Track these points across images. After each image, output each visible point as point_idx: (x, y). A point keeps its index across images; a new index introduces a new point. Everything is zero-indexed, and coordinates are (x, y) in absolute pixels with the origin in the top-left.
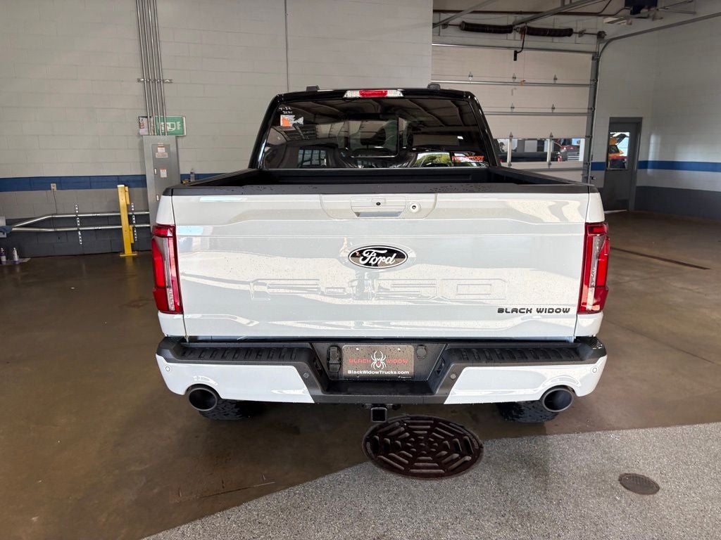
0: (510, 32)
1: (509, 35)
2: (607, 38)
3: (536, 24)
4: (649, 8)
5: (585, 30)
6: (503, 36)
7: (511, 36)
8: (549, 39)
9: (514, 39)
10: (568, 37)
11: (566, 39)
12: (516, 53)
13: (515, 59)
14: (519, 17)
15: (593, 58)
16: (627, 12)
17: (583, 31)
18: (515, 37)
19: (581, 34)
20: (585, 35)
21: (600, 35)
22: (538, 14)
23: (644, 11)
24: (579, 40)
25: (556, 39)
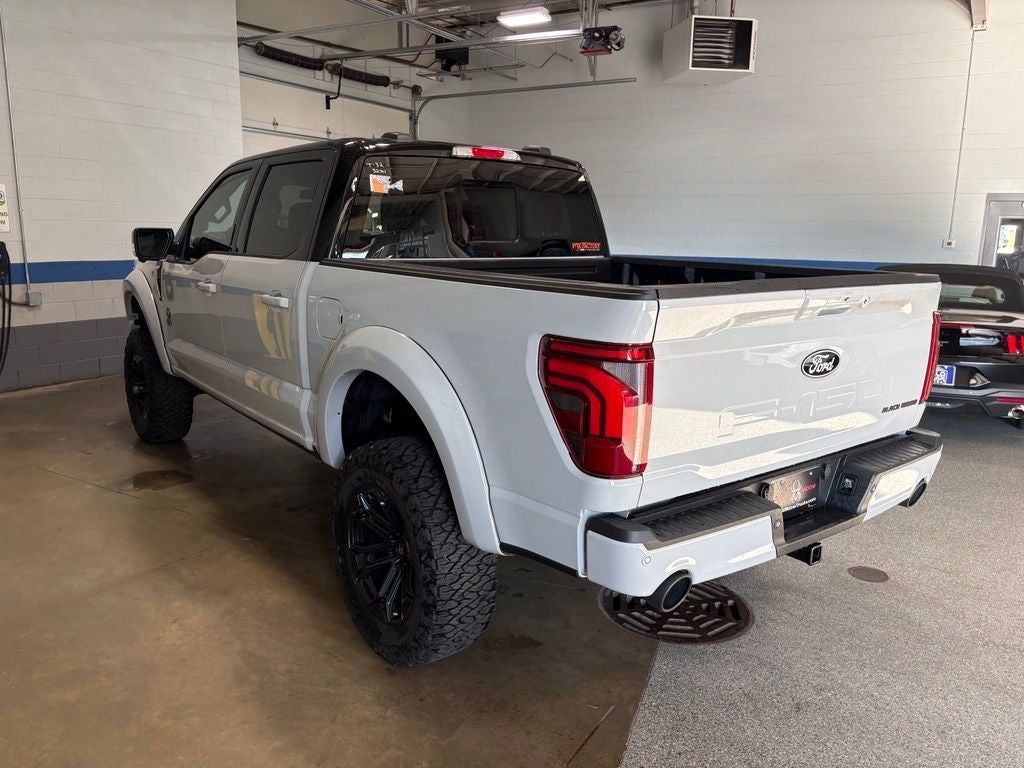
0: (320, 69)
1: (317, 72)
2: (423, 95)
3: (351, 64)
4: (460, 65)
5: (402, 81)
6: (309, 73)
7: (319, 74)
8: (361, 86)
9: (324, 80)
10: (382, 87)
11: (381, 88)
12: (328, 100)
13: (328, 107)
14: (328, 51)
15: (411, 118)
16: (438, 65)
17: (399, 82)
18: (324, 77)
19: (397, 85)
20: (401, 89)
21: (416, 90)
22: (357, 53)
23: (455, 68)
24: (395, 92)
25: (371, 88)
